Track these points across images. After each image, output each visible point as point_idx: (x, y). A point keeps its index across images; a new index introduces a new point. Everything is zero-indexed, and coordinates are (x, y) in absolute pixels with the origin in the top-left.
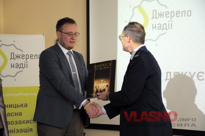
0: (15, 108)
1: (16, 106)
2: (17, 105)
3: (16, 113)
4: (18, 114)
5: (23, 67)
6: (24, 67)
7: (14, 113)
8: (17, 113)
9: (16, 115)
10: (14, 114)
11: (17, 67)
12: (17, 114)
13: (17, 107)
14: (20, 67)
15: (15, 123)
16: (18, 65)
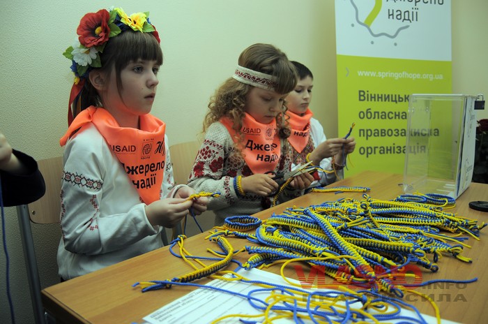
0: (394, 103)
1: (397, 99)
2: (399, 98)
3: (397, 114)
4: (401, 115)
5: (409, 20)
6: (411, 18)
7: (392, 113)
8: (399, 113)
9: (397, 117)
10: (393, 115)
11: (399, 17)
12: (399, 115)
13: (399, 101)
14: (405, 19)
15: (394, 133)
16: (400, 14)
